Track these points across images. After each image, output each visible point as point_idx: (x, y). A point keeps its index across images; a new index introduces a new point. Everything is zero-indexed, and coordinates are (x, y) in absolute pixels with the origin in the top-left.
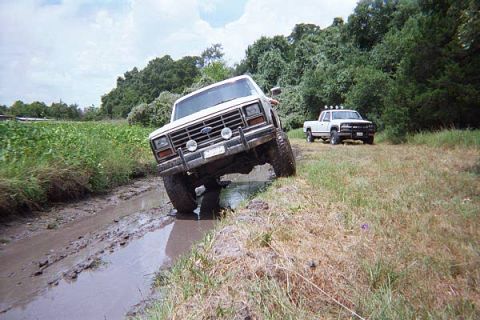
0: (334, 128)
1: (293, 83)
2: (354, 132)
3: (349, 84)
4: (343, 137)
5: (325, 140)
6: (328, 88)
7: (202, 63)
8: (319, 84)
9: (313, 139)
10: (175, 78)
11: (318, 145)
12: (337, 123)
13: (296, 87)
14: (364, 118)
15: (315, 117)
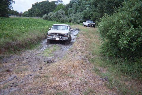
0: (88, 24)
1: (80, 12)
2: (91, 25)
3: (92, 15)
4: (90, 26)
5: (87, 26)
6: (88, 15)
7: (57, 3)
8: (86, 14)
9: (84, 26)
10: (50, 7)
11: (85, 27)
12: (89, 23)
13: (81, 13)
14: (94, 23)
15: (85, 22)
